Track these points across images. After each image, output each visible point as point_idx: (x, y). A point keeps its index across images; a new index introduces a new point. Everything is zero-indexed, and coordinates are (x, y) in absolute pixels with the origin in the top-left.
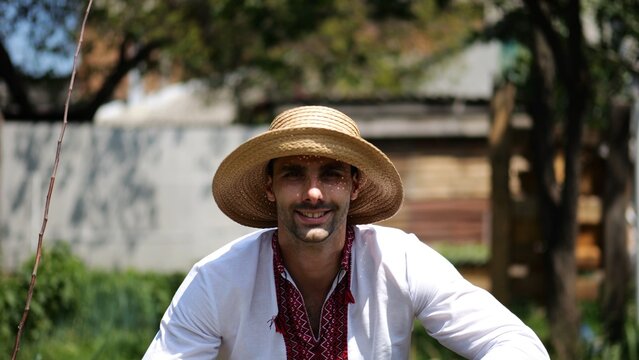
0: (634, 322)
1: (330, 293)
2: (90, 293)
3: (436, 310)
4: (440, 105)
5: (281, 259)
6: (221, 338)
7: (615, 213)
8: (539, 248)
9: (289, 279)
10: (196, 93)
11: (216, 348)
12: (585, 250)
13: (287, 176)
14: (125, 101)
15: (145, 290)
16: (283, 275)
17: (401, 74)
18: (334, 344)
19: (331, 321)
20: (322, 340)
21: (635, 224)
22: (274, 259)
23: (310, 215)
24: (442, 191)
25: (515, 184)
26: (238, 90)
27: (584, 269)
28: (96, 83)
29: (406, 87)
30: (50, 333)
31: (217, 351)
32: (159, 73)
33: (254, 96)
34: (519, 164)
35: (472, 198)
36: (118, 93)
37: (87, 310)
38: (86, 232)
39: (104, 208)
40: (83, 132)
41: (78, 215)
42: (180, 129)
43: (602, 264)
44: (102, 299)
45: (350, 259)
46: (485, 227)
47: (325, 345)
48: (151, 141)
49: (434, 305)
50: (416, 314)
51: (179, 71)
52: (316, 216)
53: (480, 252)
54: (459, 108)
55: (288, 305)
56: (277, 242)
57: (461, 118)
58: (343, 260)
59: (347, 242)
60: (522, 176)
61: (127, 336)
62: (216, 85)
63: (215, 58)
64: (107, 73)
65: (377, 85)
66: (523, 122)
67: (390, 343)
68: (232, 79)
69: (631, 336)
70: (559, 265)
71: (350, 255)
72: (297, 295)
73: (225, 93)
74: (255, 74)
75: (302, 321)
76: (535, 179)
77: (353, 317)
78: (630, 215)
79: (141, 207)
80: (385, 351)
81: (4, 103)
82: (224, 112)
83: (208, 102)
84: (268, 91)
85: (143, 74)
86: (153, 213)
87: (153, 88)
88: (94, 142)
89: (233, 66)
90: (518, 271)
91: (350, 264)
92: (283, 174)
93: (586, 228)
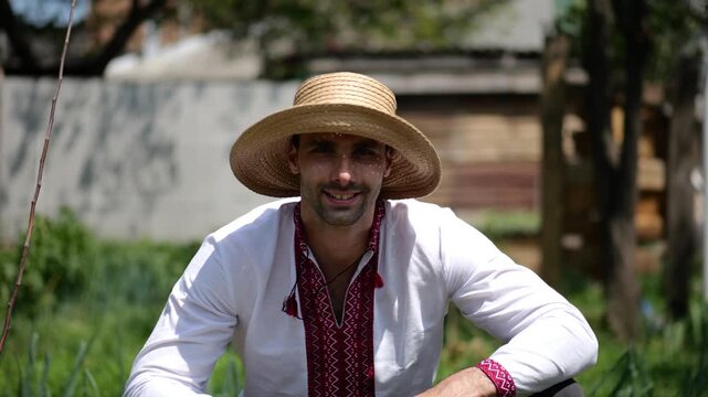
0: (701, 297)
1: (357, 274)
2: (100, 266)
3: (474, 290)
4: (488, 58)
5: (304, 236)
6: (237, 317)
7: (679, 177)
8: (595, 217)
9: (311, 257)
10: (217, 45)
11: (232, 327)
12: (646, 218)
13: (315, 151)
14: (139, 53)
15: (160, 261)
16: (305, 253)
17: (445, 24)
18: (358, 331)
19: (355, 306)
20: (345, 326)
21: (703, 190)
22: (296, 235)
23: (338, 197)
24: (489, 152)
25: (568, 146)
26: (264, 41)
27: (643, 240)
28: (107, 33)
29: (450, 38)
30: (55, 310)
31: (232, 331)
32: (178, 23)
33: (282, 47)
34: (573, 124)
35: (523, 161)
36: (131, 45)
37: (96, 284)
38: (97, 197)
39: (117, 169)
40: (92, 88)
41: (87, 178)
42: (201, 84)
43: (664, 235)
44: (112, 272)
45: (378, 239)
46: (535, 194)
47: (349, 332)
48: (169, 95)
49: (470, 284)
50: (451, 295)
51: (199, 21)
52: (345, 197)
53: (529, 220)
54: (509, 62)
55: (310, 286)
56: (300, 216)
57: (511, 72)
58: (371, 239)
59: (376, 219)
60: (577, 137)
61: (140, 312)
62: (240, 35)
63: (238, 7)
64: (119, 22)
65: (419, 36)
66: (578, 77)
67: (422, 328)
68: (258, 29)
69: (696, 312)
70: (617, 235)
71: (378, 234)
72: (319, 276)
73: (249, 45)
74: (282, 23)
75: (325, 305)
76: (590, 141)
77: (380, 301)
78: (696, 179)
79: (159, 165)
80: (415, 338)
81: (5, 55)
82: (249, 65)
83: (231, 55)
84: (297, 43)
85: (159, 23)
86: (173, 171)
87: (170, 40)
88: (104, 98)
89: (258, 16)
90: (573, 242)
91: (378, 243)
92: (310, 149)
93: (647, 194)
